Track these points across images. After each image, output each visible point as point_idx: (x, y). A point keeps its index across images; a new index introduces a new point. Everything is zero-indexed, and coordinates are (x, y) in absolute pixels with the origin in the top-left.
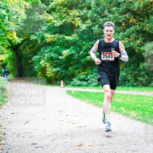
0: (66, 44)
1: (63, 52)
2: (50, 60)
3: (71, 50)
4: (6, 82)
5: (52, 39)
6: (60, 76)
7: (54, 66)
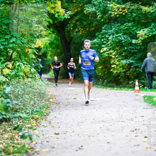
0: (143, 19)
1: (138, 32)
2: (118, 46)
3: (151, 29)
4: (46, 83)
5: (121, 11)
6: (134, 72)
7: (123, 56)
